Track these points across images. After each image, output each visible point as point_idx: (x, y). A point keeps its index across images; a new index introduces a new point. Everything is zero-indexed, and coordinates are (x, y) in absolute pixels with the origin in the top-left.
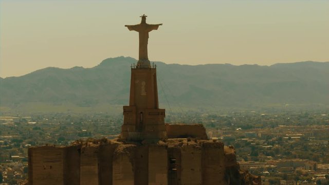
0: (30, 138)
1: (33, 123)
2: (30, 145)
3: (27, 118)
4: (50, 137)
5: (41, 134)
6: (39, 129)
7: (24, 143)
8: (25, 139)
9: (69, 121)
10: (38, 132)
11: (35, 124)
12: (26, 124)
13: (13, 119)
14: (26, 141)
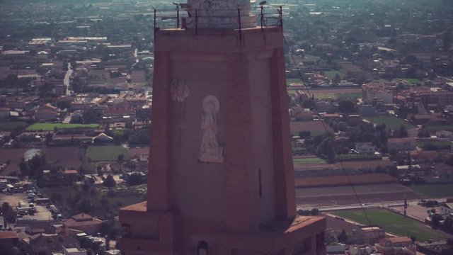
0: (305, 38)
1: (317, 13)
2: (303, 50)
3: (309, 6)
4: (336, 37)
5: (323, 31)
6: (323, 23)
7: (295, 46)
8: (298, 39)
9: (368, 10)
10: (320, 28)
11: (318, 15)
12: (307, 15)
13: (290, 7)
14: (300, 43)
